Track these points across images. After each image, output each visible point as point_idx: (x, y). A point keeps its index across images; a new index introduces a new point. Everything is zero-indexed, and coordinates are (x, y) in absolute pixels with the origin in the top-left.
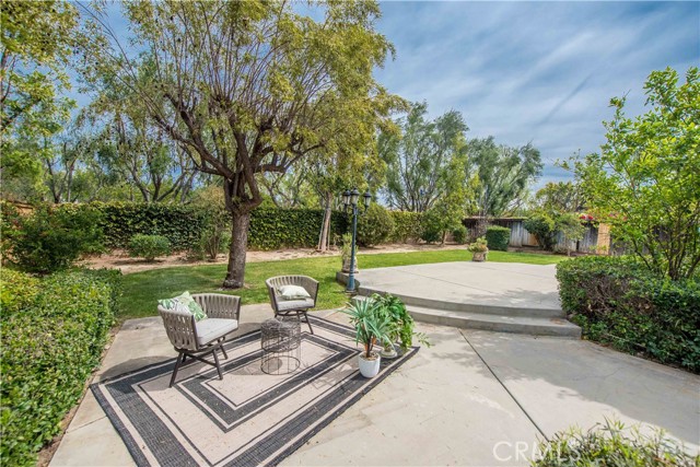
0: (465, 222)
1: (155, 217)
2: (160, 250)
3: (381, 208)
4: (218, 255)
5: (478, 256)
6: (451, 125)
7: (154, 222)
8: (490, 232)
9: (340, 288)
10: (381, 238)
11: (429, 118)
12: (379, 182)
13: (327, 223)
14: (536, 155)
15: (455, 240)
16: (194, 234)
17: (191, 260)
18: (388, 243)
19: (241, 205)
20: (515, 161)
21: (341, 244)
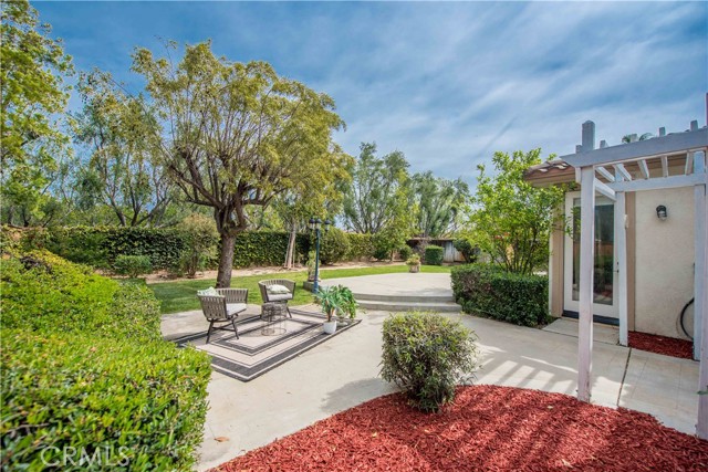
0: (409, 243)
1: (136, 240)
2: (144, 268)
3: (339, 231)
4: (197, 273)
5: (413, 268)
6: (396, 163)
7: (136, 244)
8: (428, 250)
9: (307, 293)
10: (339, 257)
11: (378, 155)
12: (336, 209)
13: (292, 244)
14: (465, 187)
15: (401, 258)
16: (172, 255)
17: (171, 277)
18: (344, 261)
19: (230, 230)
20: (450, 192)
21: (304, 263)
